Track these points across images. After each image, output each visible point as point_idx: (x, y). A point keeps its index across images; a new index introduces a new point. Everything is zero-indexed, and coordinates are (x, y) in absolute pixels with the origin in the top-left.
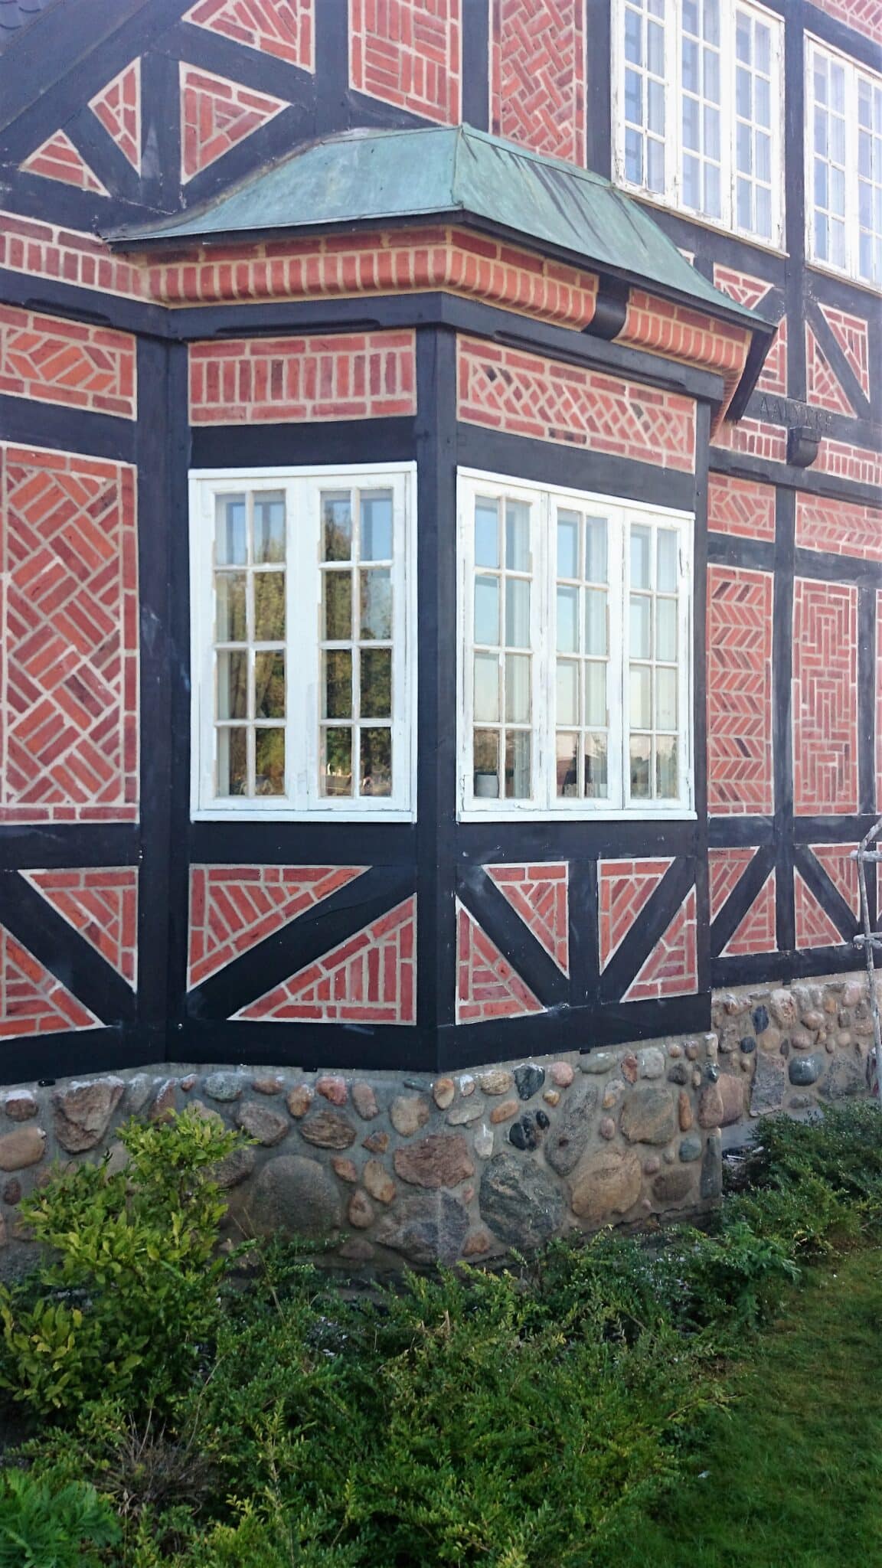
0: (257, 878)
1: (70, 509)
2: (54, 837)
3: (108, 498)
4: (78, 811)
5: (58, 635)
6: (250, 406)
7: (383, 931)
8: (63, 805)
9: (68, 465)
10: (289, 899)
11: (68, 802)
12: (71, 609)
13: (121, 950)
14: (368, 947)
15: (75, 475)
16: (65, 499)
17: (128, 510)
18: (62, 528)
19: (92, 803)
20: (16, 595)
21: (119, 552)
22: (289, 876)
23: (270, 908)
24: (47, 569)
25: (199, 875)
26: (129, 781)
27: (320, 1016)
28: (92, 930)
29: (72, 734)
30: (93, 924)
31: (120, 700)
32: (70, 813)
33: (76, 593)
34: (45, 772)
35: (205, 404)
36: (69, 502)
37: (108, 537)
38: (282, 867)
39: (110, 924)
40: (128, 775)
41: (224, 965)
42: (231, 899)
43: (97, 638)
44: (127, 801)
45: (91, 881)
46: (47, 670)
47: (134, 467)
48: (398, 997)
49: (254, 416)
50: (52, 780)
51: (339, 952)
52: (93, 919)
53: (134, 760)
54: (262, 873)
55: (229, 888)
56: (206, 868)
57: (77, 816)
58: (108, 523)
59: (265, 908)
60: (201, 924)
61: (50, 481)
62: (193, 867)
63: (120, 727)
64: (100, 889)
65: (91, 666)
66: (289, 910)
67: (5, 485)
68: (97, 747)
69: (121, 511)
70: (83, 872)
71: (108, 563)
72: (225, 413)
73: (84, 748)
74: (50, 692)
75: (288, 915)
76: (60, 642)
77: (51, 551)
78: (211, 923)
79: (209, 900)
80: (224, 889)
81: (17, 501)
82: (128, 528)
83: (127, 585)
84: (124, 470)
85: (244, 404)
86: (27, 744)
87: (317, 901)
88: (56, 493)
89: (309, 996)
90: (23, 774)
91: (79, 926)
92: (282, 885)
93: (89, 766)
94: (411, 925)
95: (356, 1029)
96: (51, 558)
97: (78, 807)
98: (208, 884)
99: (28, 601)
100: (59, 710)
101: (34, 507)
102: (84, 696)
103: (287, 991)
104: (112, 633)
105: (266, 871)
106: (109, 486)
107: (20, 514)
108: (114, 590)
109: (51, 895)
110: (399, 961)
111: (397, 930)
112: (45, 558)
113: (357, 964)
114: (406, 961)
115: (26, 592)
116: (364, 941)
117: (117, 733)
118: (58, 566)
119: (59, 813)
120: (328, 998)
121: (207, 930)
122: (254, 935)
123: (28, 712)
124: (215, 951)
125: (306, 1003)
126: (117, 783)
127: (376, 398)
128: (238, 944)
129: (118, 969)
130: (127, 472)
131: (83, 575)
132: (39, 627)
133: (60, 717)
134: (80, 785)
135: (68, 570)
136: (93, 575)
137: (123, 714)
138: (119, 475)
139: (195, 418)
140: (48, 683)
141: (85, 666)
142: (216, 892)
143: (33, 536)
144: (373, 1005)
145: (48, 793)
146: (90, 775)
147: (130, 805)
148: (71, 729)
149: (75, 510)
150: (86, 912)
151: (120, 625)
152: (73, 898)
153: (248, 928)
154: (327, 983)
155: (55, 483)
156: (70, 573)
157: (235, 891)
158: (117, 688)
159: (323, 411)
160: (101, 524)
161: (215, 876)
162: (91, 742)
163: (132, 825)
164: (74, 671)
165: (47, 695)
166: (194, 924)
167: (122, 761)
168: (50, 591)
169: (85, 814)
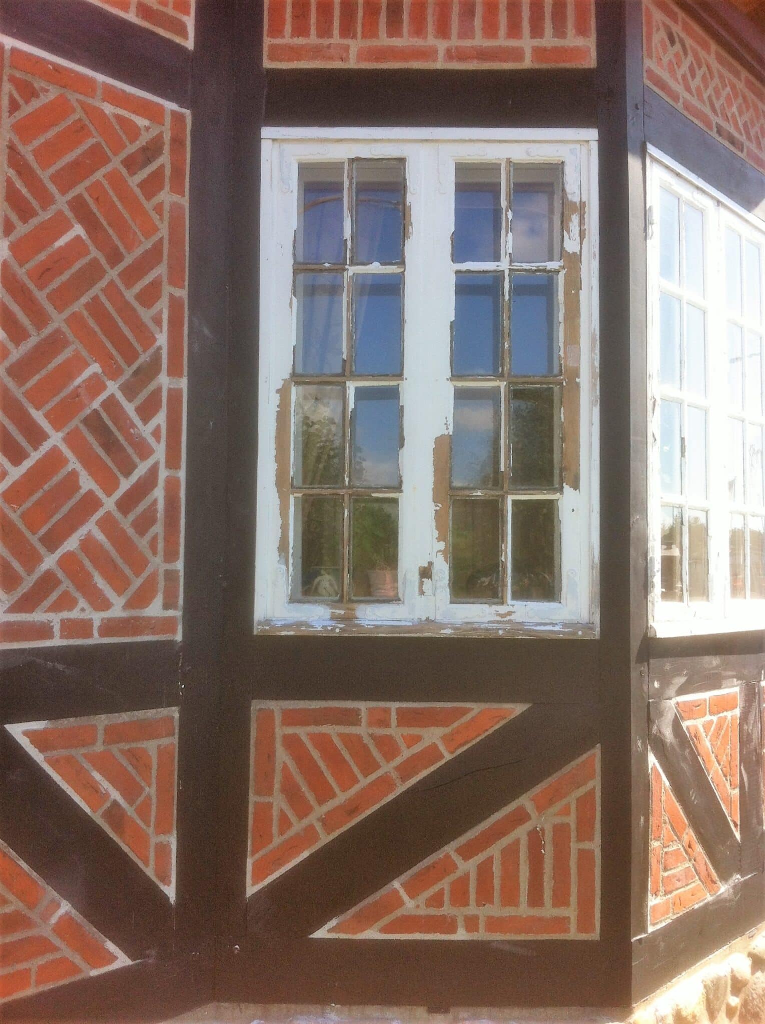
0: (356, 722)
1: (97, 157)
2: (60, 667)
3: (151, 151)
4: (97, 624)
5: (74, 348)
6: (355, 45)
7: (551, 802)
8: (74, 614)
9: (99, 92)
10: (406, 753)
11: (82, 611)
12: (95, 307)
13: (154, 840)
14: (528, 826)
15: (108, 109)
16: (91, 142)
17: (177, 172)
18: (87, 183)
19: (117, 610)
20: (14, 275)
21: (164, 231)
22: (405, 719)
23: (377, 766)
24: (61, 242)
25: (268, 716)
26: (170, 576)
27: (453, 929)
28: (115, 814)
29: (90, 503)
30: (115, 803)
31: (160, 452)
32: (83, 627)
33: (103, 283)
34: (49, 562)
35: (288, 39)
36: (98, 144)
37: (148, 206)
38: (394, 706)
39: (140, 800)
40: (169, 566)
41: (305, 854)
42: (316, 754)
43: (130, 355)
44: (166, 606)
45: (114, 735)
46: (57, 399)
47: (187, 112)
48: (573, 899)
49: (360, 57)
50: (60, 574)
51: (483, 833)
52: (115, 795)
53: (177, 544)
54: (364, 714)
55: (312, 737)
56: (276, 707)
57: (96, 633)
58: (152, 185)
59: (369, 766)
60: (269, 791)
61: (74, 110)
62: (257, 706)
63: (159, 493)
64: (126, 746)
65: (120, 396)
66: (406, 771)
67: (5, 102)
68: (126, 523)
69: (168, 171)
70: (102, 721)
71: (148, 245)
72: (317, 52)
73: (107, 524)
74: (60, 435)
75: (404, 779)
76: (77, 356)
77: (69, 214)
78: (284, 790)
79: (282, 756)
80: (305, 739)
81: (24, 130)
82: (176, 198)
83: (175, 281)
84: (173, 113)
85: (345, 41)
86: (23, 516)
87: (448, 757)
88: (79, 131)
89: (437, 900)
90: (16, 565)
91: (94, 810)
92: (395, 731)
93: (113, 553)
94: (591, 793)
95: (507, 947)
96: (70, 227)
97: (97, 618)
98: (280, 731)
99: (31, 286)
100: (73, 463)
101: (47, 144)
102: (110, 444)
103: (402, 893)
104: (151, 350)
105: (370, 711)
106: (154, 132)
107: (27, 151)
108: (156, 285)
109: (53, 763)
110: (574, 846)
111: (572, 800)
112: (59, 225)
113: (511, 853)
114: (586, 845)
115: (29, 274)
116: (521, 817)
117: (155, 501)
118: (78, 238)
119: (69, 627)
120: (466, 904)
121: (278, 802)
122: (351, 809)
123: (27, 464)
124: (291, 833)
125: (433, 911)
126: (152, 578)
127: (537, 42)
128: (328, 822)
129: (150, 871)
130: (178, 118)
131: (115, 258)
132: (47, 331)
133: (74, 474)
134: (100, 582)
135: (92, 248)
136: (128, 260)
137: (163, 474)
138: (168, 119)
139: (272, 58)
140: (58, 419)
141: (112, 396)
142: (292, 743)
143: (45, 189)
144: (535, 912)
145: (54, 596)
146: (116, 566)
147: (171, 613)
148: (90, 493)
149: (106, 160)
150: (105, 785)
151: (162, 339)
152: (87, 765)
153: (341, 798)
154: (465, 880)
155: (79, 114)
156: (94, 253)
157: (323, 742)
158: (156, 433)
159: (461, 55)
160: (141, 185)
161: (290, 718)
162: (118, 515)
163: (171, 643)
164: (96, 404)
165: (55, 439)
166: (258, 793)
167: (161, 545)
168: (65, 276)
169: (108, 628)
